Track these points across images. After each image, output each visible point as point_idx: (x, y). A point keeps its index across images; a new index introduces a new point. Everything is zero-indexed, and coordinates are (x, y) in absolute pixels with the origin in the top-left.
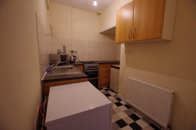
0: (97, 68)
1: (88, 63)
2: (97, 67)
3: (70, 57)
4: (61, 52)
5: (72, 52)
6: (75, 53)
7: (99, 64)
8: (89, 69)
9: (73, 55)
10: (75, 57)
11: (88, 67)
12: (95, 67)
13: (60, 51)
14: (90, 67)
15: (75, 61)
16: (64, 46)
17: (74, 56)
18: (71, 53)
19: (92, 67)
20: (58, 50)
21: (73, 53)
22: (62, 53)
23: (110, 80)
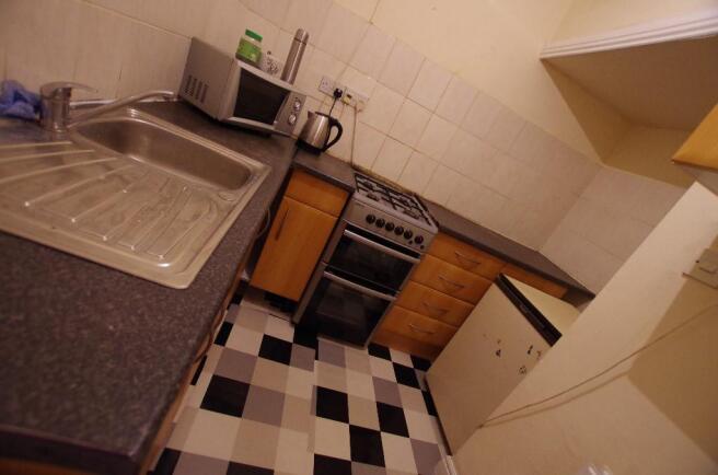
0: (414, 247)
1: (389, 192)
2: (419, 240)
3: (310, 114)
4: (260, 56)
5: (337, 94)
6: (349, 110)
7: (443, 231)
8: (372, 229)
9: (335, 115)
10: (335, 130)
11: (370, 219)
12: (408, 235)
13: (256, 50)
14: (380, 224)
15: (326, 147)
16: (299, 32)
17: (332, 122)
18: (330, 101)
19: (389, 227)
20: (248, 33)
21: (338, 103)
22: (265, 65)
23: (450, 335)
